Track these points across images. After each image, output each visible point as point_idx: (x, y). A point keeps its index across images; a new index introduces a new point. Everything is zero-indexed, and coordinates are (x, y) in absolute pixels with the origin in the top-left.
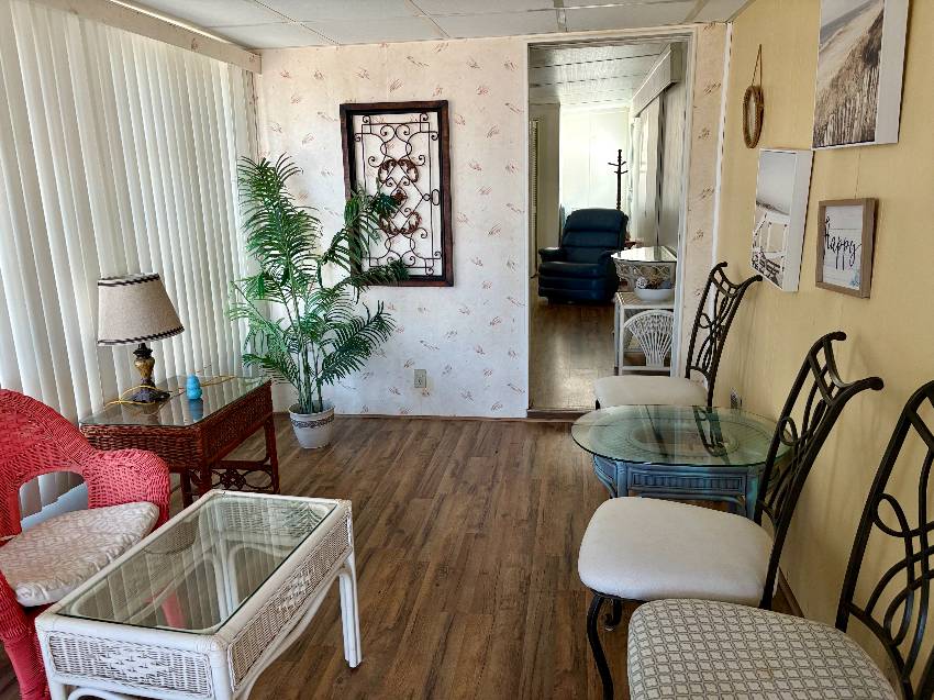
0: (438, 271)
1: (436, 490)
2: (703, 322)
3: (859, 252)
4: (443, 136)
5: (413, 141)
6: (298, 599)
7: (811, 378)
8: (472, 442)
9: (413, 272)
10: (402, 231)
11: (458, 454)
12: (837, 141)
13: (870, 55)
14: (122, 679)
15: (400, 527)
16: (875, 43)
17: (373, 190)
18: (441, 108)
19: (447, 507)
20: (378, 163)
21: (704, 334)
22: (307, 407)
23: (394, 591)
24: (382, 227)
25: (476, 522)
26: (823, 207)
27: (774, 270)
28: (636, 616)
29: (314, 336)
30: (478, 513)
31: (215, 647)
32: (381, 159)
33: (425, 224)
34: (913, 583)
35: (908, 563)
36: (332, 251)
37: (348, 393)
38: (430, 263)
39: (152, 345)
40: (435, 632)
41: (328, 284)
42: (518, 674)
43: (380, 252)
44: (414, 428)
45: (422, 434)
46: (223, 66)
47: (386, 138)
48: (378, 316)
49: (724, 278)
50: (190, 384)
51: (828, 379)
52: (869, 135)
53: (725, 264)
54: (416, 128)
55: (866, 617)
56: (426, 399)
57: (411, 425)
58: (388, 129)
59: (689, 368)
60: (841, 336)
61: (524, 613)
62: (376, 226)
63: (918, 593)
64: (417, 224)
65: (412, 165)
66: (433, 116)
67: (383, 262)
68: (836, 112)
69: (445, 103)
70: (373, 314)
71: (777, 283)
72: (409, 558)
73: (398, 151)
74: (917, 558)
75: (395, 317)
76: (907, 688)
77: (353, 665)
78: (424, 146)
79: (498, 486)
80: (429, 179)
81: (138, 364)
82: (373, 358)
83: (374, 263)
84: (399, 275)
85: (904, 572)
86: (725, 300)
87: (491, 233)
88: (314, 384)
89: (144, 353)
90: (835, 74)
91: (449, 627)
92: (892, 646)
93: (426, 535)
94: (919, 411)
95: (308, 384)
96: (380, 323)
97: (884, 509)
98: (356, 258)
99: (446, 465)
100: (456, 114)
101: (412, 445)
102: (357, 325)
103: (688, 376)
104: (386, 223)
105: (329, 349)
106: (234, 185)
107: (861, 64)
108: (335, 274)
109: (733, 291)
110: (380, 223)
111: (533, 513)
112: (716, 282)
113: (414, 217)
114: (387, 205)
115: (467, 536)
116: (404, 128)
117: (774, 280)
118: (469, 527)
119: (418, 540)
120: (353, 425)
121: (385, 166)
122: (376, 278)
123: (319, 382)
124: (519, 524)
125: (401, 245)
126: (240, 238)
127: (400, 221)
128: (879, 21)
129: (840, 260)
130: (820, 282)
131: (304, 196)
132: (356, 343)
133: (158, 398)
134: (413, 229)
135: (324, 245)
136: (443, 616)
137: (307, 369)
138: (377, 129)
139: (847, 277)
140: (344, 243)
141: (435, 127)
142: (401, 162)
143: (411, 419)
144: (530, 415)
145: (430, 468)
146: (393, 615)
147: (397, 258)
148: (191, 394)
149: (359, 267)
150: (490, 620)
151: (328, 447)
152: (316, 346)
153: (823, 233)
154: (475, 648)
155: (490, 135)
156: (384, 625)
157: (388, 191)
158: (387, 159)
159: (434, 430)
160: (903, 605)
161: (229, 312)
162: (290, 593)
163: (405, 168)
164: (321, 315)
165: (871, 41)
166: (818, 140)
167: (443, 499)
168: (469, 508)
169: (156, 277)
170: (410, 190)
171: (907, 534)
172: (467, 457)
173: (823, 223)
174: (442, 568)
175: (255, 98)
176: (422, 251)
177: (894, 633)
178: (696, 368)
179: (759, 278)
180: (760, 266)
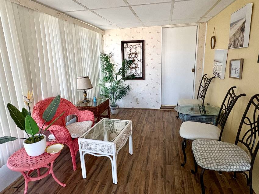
0: (141, 76)
1: (142, 123)
2: (201, 87)
3: (239, 70)
4: (143, 48)
5: (136, 49)
6: (124, 138)
7: (229, 96)
8: (149, 114)
9: (136, 77)
10: (134, 68)
11: (146, 116)
12: (234, 47)
13: (242, 29)
14: (94, 150)
15: (136, 130)
16: (244, 27)
17: (128, 59)
18: (143, 42)
19: (145, 126)
20: (129, 54)
21: (201, 90)
22: (114, 105)
23: (137, 141)
24: (129, 67)
25: (152, 129)
26: (231, 61)
27: (219, 75)
28: (193, 142)
29: (115, 90)
30: (152, 127)
31: (113, 144)
32: (129, 53)
33: (139, 66)
34: (252, 133)
35: (251, 130)
36: (119, 72)
37: (122, 103)
38: (140, 75)
39: (87, 91)
40: (147, 149)
41: (118, 79)
42: (165, 157)
43: (129, 72)
44: (136, 111)
45: (138, 112)
46: (98, 33)
47: (131, 48)
48: (128, 86)
49: (206, 78)
50: (94, 99)
51: (233, 96)
52: (242, 46)
53: (206, 75)
54: (137, 46)
55: (242, 141)
56: (138, 105)
57: (135, 110)
58: (131, 46)
59: (198, 97)
60: (235, 87)
61: (165, 145)
62: (128, 67)
63: (253, 135)
64: (137, 66)
65: (136, 54)
66: (141, 44)
67: (129, 75)
68: (234, 41)
69: (144, 41)
70: (127, 86)
71: (219, 78)
72: (139, 135)
73: (133, 51)
74: (253, 128)
75: (131, 87)
76: (251, 153)
77: (131, 154)
78: (139, 50)
79: (156, 122)
80: (140, 57)
81: (84, 94)
82: (127, 95)
83: (127, 75)
84: (133, 77)
85: (250, 132)
86: (207, 82)
87: (153, 68)
88: (115, 101)
89: (85, 92)
90: (234, 33)
91: (150, 148)
92: (248, 146)
93: (142, 131)
94: (253, 100)
95: (114, 101)
96: (128, 88)
97: (246, 120)
98: (124, 74)
99: (144, 118)
100: (146, 43)
101: (136, 114)
102: (124, 88)
103: (198, 99)
104: (130, 66)
105: (118, 93)
106: (99, 58)
107: (240, 31)
108: (120, 77)
109: (208, 80)
110: (129, 66)
111: (164, 128)
112: (204, 78)
113: (136, 65)
114: (131, 62)
115: (151, 132)
116: (135, 46)
117: (219, 77)
118: (151, 130)
119: (140, 132)
120: (123, 110)
121: (130, 54)
122: (128, 78)
123: (116, 100)
124: (161, 129)
125: (133, 71)
126: (100, 70)
127: (133, 66)
128: (245, 22)
129: (235, 72)
130: (230, 77)
131: (113, 61)
132: (123, 92)
133: (88, 101)
134: (136, 67)
135: (117, 71)
136: (148, 146)
137: (114, 98)
138: (129, 46)
139: (236, 75)
140: (121, 71)
141: (141, 46)
142: (134, 53)
143: (135, 109)
144: (161, 108)
145: (140, 119)
146: (138, 145)
147: (132, 74)
148: (94, 101)
149: (124, 76)
150: (158, 147)
151: (118, 114)
152: (115, 93)
153: (231, 67)
154: (156, 152)
155: (153, 47)
156: (136, 148)
157: (131, 59)
158: (131, 53)
159: (140, 111)
160: (250, 138)
161: (98, 85)
162: (123, 137)
163: (135, 54)
164: (117, 86)
165: (243, 26)
166: (230, 47)
167: (144, 125)
168: (150, 127)
169: (88, 77)
170: (136, 59)
171: (251, 124)
172: (148, 116)
173: (231, 64)
174: (146, 137)
175: (103, 40)
176: (138, 72)
177: (248, 144)
178: (200, 97)
179: (215, 77)
180: (215, 74)
